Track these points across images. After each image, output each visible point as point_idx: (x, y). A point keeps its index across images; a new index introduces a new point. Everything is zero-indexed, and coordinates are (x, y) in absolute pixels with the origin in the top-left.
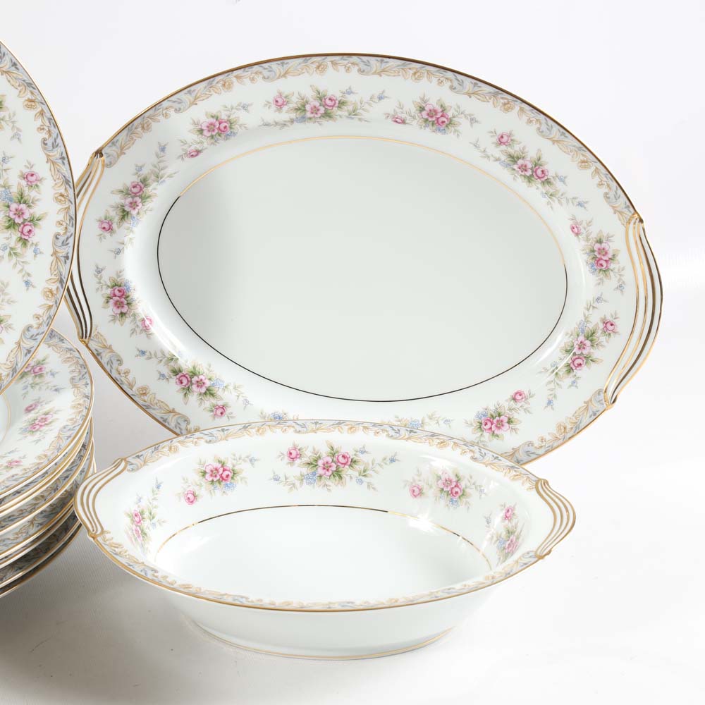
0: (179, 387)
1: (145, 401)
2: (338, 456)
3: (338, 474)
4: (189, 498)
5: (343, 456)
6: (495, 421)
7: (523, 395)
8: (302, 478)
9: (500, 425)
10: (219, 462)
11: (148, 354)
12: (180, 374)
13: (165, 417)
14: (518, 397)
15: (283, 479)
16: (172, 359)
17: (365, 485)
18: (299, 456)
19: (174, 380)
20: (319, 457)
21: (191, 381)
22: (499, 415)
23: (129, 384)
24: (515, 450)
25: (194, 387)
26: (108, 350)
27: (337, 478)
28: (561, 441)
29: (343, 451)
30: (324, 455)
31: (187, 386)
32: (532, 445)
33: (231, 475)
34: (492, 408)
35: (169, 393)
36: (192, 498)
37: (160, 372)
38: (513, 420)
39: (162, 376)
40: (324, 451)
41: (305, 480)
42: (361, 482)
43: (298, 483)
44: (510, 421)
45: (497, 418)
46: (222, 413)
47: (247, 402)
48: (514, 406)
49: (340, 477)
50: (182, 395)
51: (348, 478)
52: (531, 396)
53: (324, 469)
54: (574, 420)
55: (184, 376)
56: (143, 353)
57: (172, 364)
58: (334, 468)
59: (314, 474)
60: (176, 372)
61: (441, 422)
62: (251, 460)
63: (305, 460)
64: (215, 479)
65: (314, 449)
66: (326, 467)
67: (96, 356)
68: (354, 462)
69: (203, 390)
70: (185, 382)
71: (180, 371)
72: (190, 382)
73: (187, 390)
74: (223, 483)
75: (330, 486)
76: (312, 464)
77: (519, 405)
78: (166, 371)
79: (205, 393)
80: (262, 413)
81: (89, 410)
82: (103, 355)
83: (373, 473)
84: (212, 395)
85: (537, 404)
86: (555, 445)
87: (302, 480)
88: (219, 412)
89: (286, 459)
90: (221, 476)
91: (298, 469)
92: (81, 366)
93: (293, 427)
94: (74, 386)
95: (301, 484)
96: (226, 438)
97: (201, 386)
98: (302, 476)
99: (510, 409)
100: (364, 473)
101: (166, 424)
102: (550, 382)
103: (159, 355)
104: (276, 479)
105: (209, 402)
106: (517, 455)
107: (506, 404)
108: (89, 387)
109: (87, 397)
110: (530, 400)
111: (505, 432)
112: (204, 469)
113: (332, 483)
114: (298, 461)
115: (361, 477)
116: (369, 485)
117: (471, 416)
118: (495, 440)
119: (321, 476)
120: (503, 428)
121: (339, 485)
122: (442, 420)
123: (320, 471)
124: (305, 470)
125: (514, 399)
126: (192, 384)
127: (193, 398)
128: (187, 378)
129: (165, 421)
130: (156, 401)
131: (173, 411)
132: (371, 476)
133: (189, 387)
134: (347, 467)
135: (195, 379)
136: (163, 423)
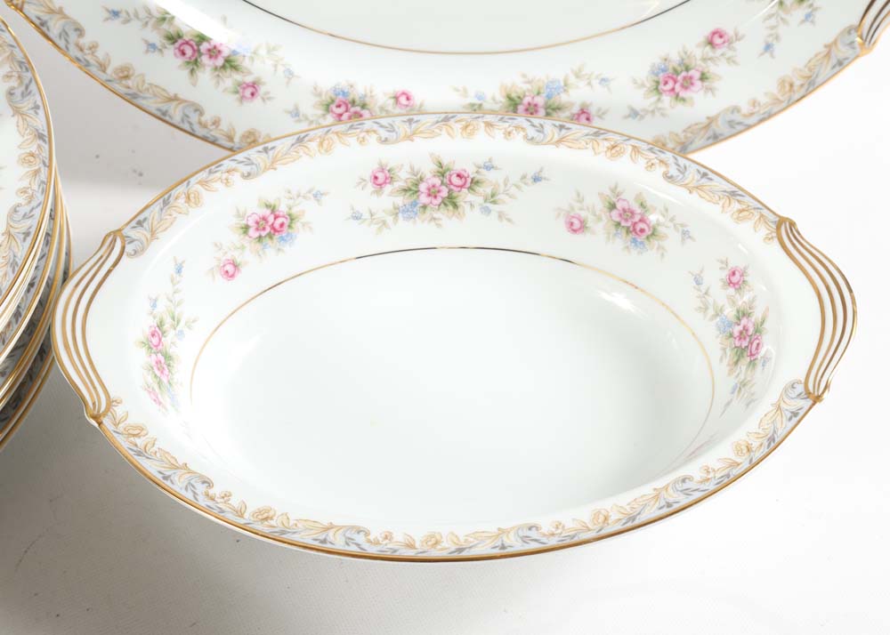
0: (180, 61)
1: (129, 88)
2: (451, 175)
3: (451, 202)
4: (227, 272)
5: (459, 176)
6: (680, 78)
7: (726, 38)
8: (396, 211)
9: (688, 83)
10: (268, 206)
11: (123, 15)
12: (180, 41)
13: (164, 109)
14: (718, 40)
15: (366, 215)
16: (164, 19)
17: (494, 215)
18: (390, 179)
19: (171, 50)
20: (421, 179)
21: (199, 51)
22: (687, 69)
23: (101, 65)
24: (711, 120)
25: (205, 59)
26: (59, 16)
27: (451, 208)
28: (784, 105)
29: (458, 168)
30: (428, 175)
31: (193, 59)
32: (739, 111)
33: (287, 222)
34: (675, 58)
35: (167, 72)
36: (231, 270)
37: (146, 42)
38: (708, 75)
39: (152, 47)
40: (428, 169)
41: (400, 215)
42: (487, 211)
43: (390, 219)
44: (703, 78)
45: (684, 74)
46: (253, 94)
47: (290, 75)
48: (711, 54)
49: (455, 206)
50: (186, 73)
51: (467, 207)
52: (738, 38)
53: (429, 195)
54: (808, 73)
55: (187, 43)
56: (116, 14)
57: (165, 26)
58: (445, 193)
59: (414, 204)
60: (173, 38)
61: (595, 82)
62: (315, 196)
63: (398, 184)
64: (263, 234)
65: (412, 168)
66: (432, 193)
67: (41, 27)
68: (475, 182)
69: (220, 62)
70: (189, 52)
71: (180, 37)
72: (197, 51)
73: (194, 65)
74: (277, 236)
75: (439, 219)
76: (411, 190)
77: (719, 52)
78: (156, 38)
79: (223, 67)
80: (315, 89)
81: (50, 167)
82: (51, 24)
83: (506, 198)
84: (235, 68)
85: (747, 49)
86: (775, 110)
87: (397, 214)
88: (248, 92)
89: (370, 187)
90: (272, 227)
91: (389, 199)
92: (21, 64)
93: (375, 131)
94: (17, 111)
95: (396, 220)
96: (272, 166)
97: (216, 57)
98: (396, 208)
99: (704, 60)
100: (492, 198)
101: (167, 118)
102: (770, 16)
103: (142, 14)
104: (357, 217)
105: (230, 79)
106: (713, 125)
107: (698, 52)
108: (41, 112)
109: (41, 137)
110: (736, 45)
111: (697, 95)
112: (244, 222)
113: (443, 215)
114: (388, 188)
115: (488, 205)
116: (501, 216)
117: (643, 73)
118: (680, 106)
119: (425, 207)
120: (693, 88)
121: (454, 218)
122: (597, 77)
123: (424, 199)
124: (400, 200)
125: (711, 43)
126: (201, 54)
127: (205, 75)
128: (192, 46)
129: (165, 113)
130: (146, 86)
131: (175, 98)
132: (504, 202)
133: (196, 60)
134: (465, 190)
135: (204, 47)
136: (162, 117)
